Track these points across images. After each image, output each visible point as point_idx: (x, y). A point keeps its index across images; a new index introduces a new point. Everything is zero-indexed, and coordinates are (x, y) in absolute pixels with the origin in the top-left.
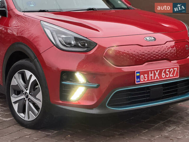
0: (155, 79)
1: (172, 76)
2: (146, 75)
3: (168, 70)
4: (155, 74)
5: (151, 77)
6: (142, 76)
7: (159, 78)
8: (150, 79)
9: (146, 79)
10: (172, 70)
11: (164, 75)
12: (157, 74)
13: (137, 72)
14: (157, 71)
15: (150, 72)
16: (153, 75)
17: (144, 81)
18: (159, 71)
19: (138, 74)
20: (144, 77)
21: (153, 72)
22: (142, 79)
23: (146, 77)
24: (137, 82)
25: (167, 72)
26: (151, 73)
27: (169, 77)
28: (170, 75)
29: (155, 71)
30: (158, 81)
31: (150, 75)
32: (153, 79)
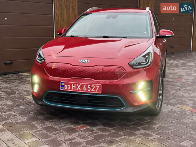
0: (77, 90)
1: (94, 91)
2: (69, 86)
3: (90, 86)
4: (77, 87)
5: (74, 88)
6: (66, 86)
7: (80, 90)
8: (72, 89)
9: (69, 88)
10: (93, 87)
11: (85, 89)
12: (79, 87)
13: (62, 82)
14: (79, 85)
15: (72, 84)
16: (75, 87)
17: (67, 89)
18: (80, 85)
19: (63, 84)
20: (68, 87)
21: (75, 85)
22: (66, 88)
23: (69, 87)
24: (61, 89)
25: (88, 87)
26: (74, 85)
27: (91, 91)
28: (91, 90)
29: (77, 85)
30: (80, 92)
31: (73, 86)
32: (75, 89)
